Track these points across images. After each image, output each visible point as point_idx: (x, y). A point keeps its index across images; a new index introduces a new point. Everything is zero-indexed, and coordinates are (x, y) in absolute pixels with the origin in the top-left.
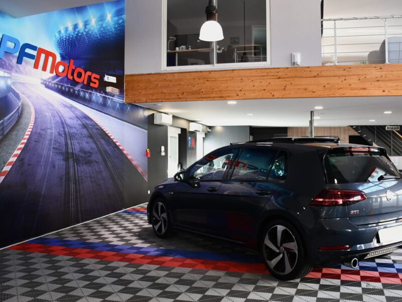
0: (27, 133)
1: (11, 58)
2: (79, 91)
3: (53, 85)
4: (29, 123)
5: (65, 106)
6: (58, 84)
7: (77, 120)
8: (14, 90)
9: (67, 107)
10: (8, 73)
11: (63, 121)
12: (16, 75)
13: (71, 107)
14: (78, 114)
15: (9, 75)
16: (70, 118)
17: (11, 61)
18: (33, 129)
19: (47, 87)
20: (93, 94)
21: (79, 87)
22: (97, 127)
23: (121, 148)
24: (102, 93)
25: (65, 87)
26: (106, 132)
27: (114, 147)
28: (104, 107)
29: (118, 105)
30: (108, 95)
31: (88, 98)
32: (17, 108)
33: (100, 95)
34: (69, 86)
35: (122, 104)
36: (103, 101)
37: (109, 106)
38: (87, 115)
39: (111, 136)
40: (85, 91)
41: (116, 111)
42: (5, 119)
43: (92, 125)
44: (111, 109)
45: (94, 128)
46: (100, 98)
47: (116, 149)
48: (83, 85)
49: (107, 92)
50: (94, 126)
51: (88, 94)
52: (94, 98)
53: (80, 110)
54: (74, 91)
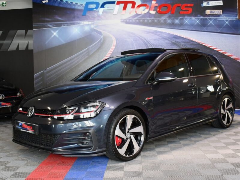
0: (108, 53)
1: (93, 13)
2: (165, 20)
3: (134, 21)
4: (111, 47)
5: (148, 32)
6: (139, 20)
7: (164, 40)
8: (97, 31)
9: (151, 33)
10: (91, 22)
11: (147, 42)
12: (98, 21)
13: (156, 33)
14: (166, 36)
15: (92, 23)
16: (155, 40)
17: (94, 15)
18: (114, 50)
19: (127, 23)
20: (186, 19)
21: (165, 17)
22: (191, 43)
23: (233, 57)
24: (198, 17)
25: (148, 20)
26: (207, 46)
27: (220, 57)
28: (203, 27)
29: (227, 23)
30: (210, 17)
31: (179, 23)
32: (100, 39)
33: (196, 19)
34: (153, 18)
35: (234, 21)
36: (200, 22)
37: (211, 25)
38: (177, 36)
39: (215, 48)
40: (174, 19)
41: (223, 28)
42: (90, 46)
43: (184, 42)
44: (215, 27)
45: (189, 44)
46: (197, 21)
47: (224, 59)
48: (170, 15)
49: (206, 15)
50: (188, 42)
51: (178, 20)
52: (186, 21)
53: (167, 33)
54: (159, 21)
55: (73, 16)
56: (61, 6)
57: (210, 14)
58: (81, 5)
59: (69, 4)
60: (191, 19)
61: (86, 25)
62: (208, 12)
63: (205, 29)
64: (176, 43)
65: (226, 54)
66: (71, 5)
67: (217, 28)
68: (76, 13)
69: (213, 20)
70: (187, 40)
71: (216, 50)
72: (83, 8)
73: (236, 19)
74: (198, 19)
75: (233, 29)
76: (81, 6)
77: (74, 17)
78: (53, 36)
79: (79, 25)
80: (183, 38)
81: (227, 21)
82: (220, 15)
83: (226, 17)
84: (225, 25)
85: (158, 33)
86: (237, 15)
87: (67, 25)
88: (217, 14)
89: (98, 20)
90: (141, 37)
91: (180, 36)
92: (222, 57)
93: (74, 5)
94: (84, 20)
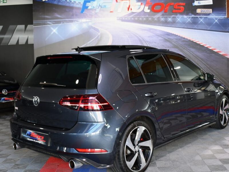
2: (159, 18)
3: (129, 19)
5: (143, 30)
6: (134, 18)
7: (158, 37)
8: (95, 28)
9: (145, 30)
10: (89, 19)
11: (141, 39)
12: (95, 19)
13: (150, 30)
14: (159, 33)
15: (90, 20)
19: (123, 21)
20: (178, 17)
21: (159, 15)
22: (183, 40)
23: (221, 53)
24: (190, 15)
25: (143, 18)
26: (197, 43)
27: (209, 53)
28: (194, 25)
29: (216, 21)
30: (200, 15)
31: (172, 21)
32: (97, 36)
33: (187, 17)
34: (147, 16)
35: (223, 19)
36: (191, 20)
37: (201, 23)
38: (170, 33)
39: (205, 45)
40: (166, 17)
41: (213, 26)
42: (88, 43)
43: (176, 39)
44: (205, 25)
45: (180, 41)
46: (188, 19)
47: (213, 55)
48: (163, 13)
49: (197, 13)
50: (180, 39)
51: (171, 18)
52: (179, 20)
53: (160, 30)
54: (153, 19)
55: (71, 13)
56: (60, 4)
57: (200, 12)
58: (80, 3)
59: (68, 2)
60: (183, 17)
61: (84, 22)
62: (199, 11)
63: (196, 27)
64: (169, 40)
65: (215, 51)
66: (70, 3)
67: (207, 26)
68: (74, 11)
69: (203, 18)
70: (179, 37)
71: (206, 46)
72: (81, 7)
73: (225, 17)
74: (190, 17)
75: (222, 27)
76: (80, 5)
77: (73, 15)
78: (52, 33)
79: (77, 22)
80: (175, 35)
81: (216, 19)
82: (210, 13)
83: (215, 15)
84: (214, 23)
85: (152, 31)
86: (225, 14)
87: (66, 22)
88: (207, 12)
89: (95, 17)
90: (136, 34)
91: (173, 33)
92: (211, 53)
93: (73, 3)
94: (82, 18)
